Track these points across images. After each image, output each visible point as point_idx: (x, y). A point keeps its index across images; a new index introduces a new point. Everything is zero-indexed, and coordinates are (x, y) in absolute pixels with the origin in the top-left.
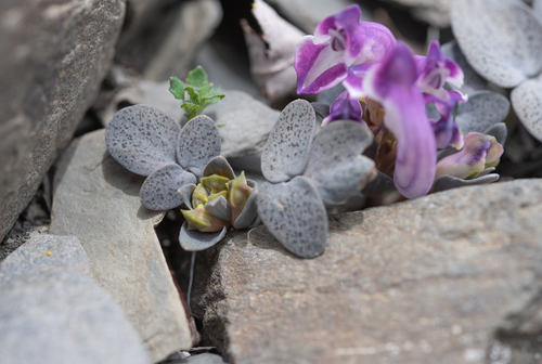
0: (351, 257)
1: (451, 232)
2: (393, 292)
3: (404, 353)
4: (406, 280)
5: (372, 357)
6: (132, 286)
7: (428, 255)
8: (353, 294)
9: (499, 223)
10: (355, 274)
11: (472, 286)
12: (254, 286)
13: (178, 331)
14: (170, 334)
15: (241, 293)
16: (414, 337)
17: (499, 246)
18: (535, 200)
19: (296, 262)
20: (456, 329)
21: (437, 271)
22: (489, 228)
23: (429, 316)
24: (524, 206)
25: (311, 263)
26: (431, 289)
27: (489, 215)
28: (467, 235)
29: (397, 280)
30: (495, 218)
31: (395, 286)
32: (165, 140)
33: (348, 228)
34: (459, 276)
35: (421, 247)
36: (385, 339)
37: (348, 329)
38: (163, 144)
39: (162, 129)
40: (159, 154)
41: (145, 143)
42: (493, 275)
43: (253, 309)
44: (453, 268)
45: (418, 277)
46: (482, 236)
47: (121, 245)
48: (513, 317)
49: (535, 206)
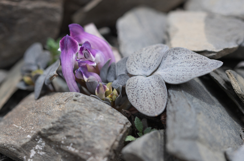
2: (35, 114)
7: (50, 107)
10: (36, 107)
11: (47, 118)
17: (61, 110)
18: (81, 101)
20: (33, 128)
24: (75, 100)
26: (40, 115)
27: (67, 100)
28: (60, 104)
31: (37, 112)
35: (51, 104)
45: (42, 111)
46: (62, 106)
48: (44, 130)
49: (79, 102)
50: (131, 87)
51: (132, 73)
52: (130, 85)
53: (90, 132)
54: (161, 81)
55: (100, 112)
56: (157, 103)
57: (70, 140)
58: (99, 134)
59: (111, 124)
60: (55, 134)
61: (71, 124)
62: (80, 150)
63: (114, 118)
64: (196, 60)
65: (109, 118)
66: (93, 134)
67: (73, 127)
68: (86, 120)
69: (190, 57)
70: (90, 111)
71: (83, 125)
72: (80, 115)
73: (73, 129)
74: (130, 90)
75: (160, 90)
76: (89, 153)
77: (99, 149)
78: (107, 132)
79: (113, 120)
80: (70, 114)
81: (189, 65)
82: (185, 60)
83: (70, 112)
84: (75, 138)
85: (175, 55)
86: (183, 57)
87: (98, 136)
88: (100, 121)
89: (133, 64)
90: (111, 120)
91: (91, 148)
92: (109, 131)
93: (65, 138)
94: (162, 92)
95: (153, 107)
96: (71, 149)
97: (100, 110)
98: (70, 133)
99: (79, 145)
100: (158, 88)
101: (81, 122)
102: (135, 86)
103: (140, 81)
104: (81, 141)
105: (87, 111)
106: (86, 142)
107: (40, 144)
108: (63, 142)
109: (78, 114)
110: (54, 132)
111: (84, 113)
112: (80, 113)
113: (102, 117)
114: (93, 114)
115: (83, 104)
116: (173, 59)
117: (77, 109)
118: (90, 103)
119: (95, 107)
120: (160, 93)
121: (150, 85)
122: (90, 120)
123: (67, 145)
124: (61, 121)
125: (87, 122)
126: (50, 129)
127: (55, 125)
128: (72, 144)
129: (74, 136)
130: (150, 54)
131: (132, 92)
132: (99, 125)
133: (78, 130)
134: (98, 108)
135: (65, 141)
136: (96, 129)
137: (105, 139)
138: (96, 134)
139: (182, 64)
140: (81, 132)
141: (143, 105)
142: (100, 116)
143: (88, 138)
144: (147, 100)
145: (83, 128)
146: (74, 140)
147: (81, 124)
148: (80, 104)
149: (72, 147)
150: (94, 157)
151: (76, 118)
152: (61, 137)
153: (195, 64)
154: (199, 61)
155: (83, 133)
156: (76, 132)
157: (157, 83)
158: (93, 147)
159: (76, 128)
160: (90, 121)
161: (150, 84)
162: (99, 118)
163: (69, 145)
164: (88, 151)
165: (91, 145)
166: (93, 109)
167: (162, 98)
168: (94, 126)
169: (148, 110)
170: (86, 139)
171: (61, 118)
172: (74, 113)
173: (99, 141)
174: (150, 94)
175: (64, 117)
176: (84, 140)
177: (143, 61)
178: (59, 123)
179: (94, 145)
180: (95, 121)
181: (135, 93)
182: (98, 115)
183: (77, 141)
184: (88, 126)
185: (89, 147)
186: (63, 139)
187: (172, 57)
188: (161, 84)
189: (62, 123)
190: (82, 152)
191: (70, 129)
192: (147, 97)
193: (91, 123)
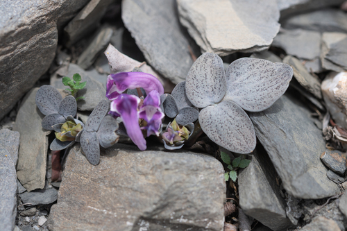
0: (106, 169)
1: (140, 171)
2: (113, 189)
3: (108, 214)
4: (119, 186)
5: (98, 212)
6: (31, 158)
7: (130, 178)
8: (102, 185)
9: (156, 174)
10: (105, 177)
11: (139, 196)
12: (73, 169)
13: (40, 181)
14: (38, 181)
15: (69, 171)
16: (113, 210)
17: (153, 183)
18: (173, 168)
19: (90, 164)
20: (127, 212)
21: (129, 186)
22: (153, 174)
23: (121, 204)
24: (167, 169)
25: (94, 167)
26: (125, 193)
27: (154, 169)
28: (145, 174)
29: (116, 185)
30: (156, 171)
31: (115, 187)
32: (56, 103)
33: (111, 157)
34: (136, 191)
35: (129, 174)
36: (104, 207)
37: (95, 199)
38: (55, 104)
39: (55, 98)
40: (53, 108)
41: (48, 102)
42: (147, 194)
43: (70, 179)
44: (135, 187)
45: (123, 186)
46: (150, 177)
47: (33, 140)
48: (147, 213)
49: (172, 170)
50: (207, 124)
51: (199, 106)
52: (205, 121)
53: (199, 199)
54: (238, 109)
55: (198, 172)
56: (246, 136)
57: (180, 213)
58: (208, 196)
59: (212, 178)
60: (160, 212)
61: (176, 198)
62: (195, 220)
63: (212, 171)
64: (261, 69)
65: (209, 174)
66: (202, 199)
67: (178, 199)
68: (188, 187)
69: (252, 66)
70: (188, 175)
71: (188, 194)
72: (181, 184)
73: (179, 201)
74: (207, 128)
75: (242, 120)
76: (206, 220)
77: (216, 213)
78: (213, 189)
79: (212, 173)
80: (171, 188)
81: (256, 78)
82: (250, 72)
83: (171, 186)
84: (185, 209)
85: (238, 71)
86: (246, 70)
87: (207, 199)
88: (202, 182)
89: (195, 93)
90: (211, 175)
91: (206, 215)
92: (215, 188)
93: (174, 213)
94: (246, 122)
95: (243, 142)
96: (182, 220)
97: (197, 170)
98: (177, 207)
99: (193, 215)
100: (239, 118)
101: (185, 191)
102: (210, 121)
103: (213, 114)
104: (193, 211)
105: (185, 176)
106: (199, 211)
107: (144, 226)
108: (172, 218)
109: (178, 184)
110: (159, 211)
111: (184, 180)
112: (180, 182)
113: (202, 176)
114: (192, 176)
115: (177, 170)
116: (237, 75)
117: (176, 180)
118: (184, 167)
119: (191, 168)
120: (244, 124)
121: (228, 117)
122: (193, 185)
123: (177, 218)
124: (164, 199)
125: (191, 189)
126: (154, 211)
127: (159, 205)
128: (182, 217)
129: (183, 208)
130: (203, 72)
131: (210, 129)
132: (202, 187)
133: (184, 201)
134: (195, 169)
135: (174, 216)
136: (203, 193)
137: (215, 199)
138: (205, 197)
139: (249, 80)
140: (188, 201)
141: (231, 143)
142: (200, 176)
143: (200, 206)
144: (232, 135)
145: (189, 197)
146: (183, 212)
147: (185, 193)
148: (174, 171)
149: (184, 218)
150: (213, 221)
151: (178, 189)
152: (168, 214)
153: (263, 75)
154: (263, 69)
155: (192, 202)
156: (184, 203)
157: (235, 111)
158: (208, 213)
159: (181, 199)
160: (193, 187)
161: (226, 115)
162: (199, 179)
163: (179, 217)
164: (204, 218)
165: (205, 212)
166: (189, 172)
167: (248, 129)
168: (200, 190)
169: (239, 147)
170: (199, 208)
171: (162, 196)
172: (174, 186)
173: (211, 204)
174: (232, 127)
175: (165, 194)
176: (196, 208)
177: (202, 85)
178: (162, 202)
179: (209, 210)
180: (198, 184)
181: (214, 129)
182: (197, 176)
183: (189, 213)
184: (193, 193)
185: (204, 214)
186: (171, 215)
187: (235, 74)
188: (240, 113)
189: (165, 200)
190: (197, 221)
191: (175, 203)
192: (230, 132)
193: (195, 188)
